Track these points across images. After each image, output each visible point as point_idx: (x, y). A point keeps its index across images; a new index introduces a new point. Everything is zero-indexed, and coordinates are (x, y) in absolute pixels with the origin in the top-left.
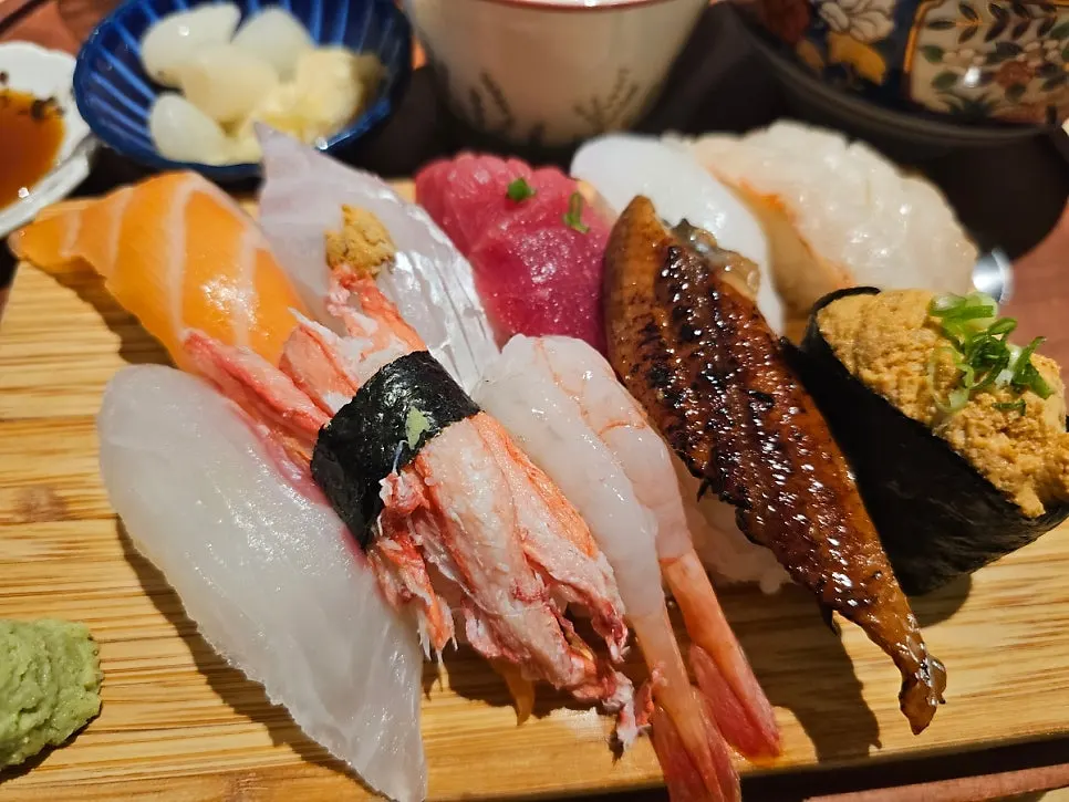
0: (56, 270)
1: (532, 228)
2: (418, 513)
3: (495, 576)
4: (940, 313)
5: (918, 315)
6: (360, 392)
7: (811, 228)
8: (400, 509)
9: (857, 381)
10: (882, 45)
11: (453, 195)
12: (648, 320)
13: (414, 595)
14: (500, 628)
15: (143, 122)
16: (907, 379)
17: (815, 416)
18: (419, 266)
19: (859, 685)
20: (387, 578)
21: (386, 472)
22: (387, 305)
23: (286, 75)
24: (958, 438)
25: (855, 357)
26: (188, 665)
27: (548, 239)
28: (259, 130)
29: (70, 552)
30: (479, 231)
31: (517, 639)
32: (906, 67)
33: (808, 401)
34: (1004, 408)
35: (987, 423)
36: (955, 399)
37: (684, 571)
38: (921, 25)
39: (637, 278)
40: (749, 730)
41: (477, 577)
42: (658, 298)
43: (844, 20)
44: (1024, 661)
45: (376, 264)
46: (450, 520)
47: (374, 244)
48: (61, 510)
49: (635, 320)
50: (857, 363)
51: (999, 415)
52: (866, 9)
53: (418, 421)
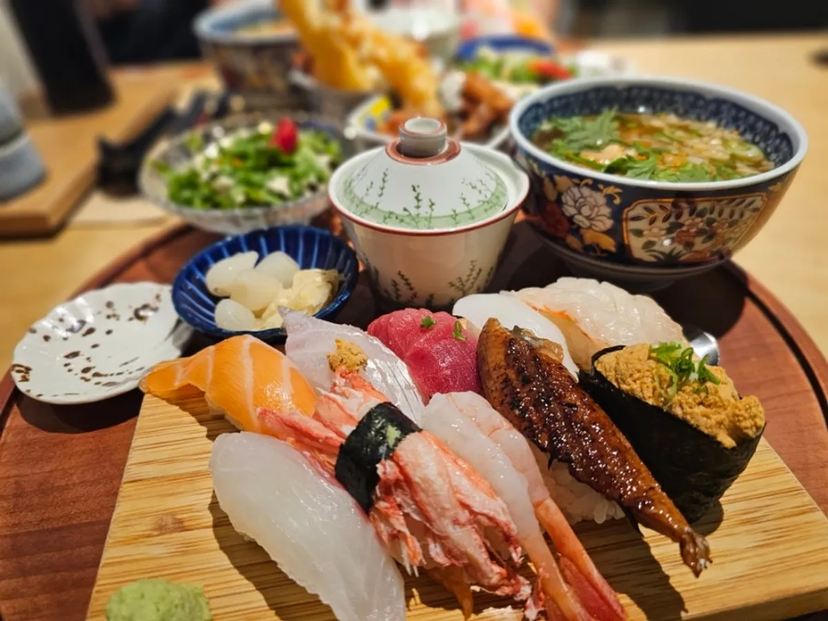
0: (166, 397)
1: (437, 340)
2: (397, 484)
3: (443, 512)
4: (654, 351)
5: (644, 354)
6: (360, 423)
7: (585, 325)
8: (388, 479)
9: (620, 391)
10: (608, 232)
11: (393, 329)
12: (504, 377)
13: (399, 532)
14: (449, 545)
15: (212, 319)
16: (645, 386)
17: (601, 413)
18: (379, 365)
19: (667, 577)
20: (382, 526)
21: (379, 461)
22: (366, 384)
23: (288, 285)
24: (678, 411)
25: (617, 380)
26: (264, 606)
27: (446, 345)
28: (281, 310)
29: (187, 549)
30: (409, 345)
31: (459, 550)
32: (626, 242)
33: (596, 406)
34: (697, 392)
35: (690, 400)
36: (671, 391)
37: (547, 508)
38: (627, 220)
39: (496, 356)
40: (605, 608)
41: (433, 514)
42: (508, 365)
43: (587, 223)
44: (765, 554)
45: (358, 365)
46: (416, 482)
47: (356, 355)
48: (180, 526)
49: (498, 378)
50: (618, 383)
51: (696, 396)
52: (597, 216)
53: (393, 433)
